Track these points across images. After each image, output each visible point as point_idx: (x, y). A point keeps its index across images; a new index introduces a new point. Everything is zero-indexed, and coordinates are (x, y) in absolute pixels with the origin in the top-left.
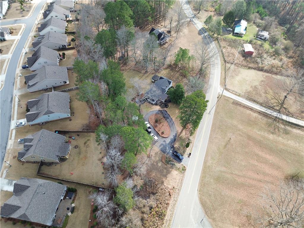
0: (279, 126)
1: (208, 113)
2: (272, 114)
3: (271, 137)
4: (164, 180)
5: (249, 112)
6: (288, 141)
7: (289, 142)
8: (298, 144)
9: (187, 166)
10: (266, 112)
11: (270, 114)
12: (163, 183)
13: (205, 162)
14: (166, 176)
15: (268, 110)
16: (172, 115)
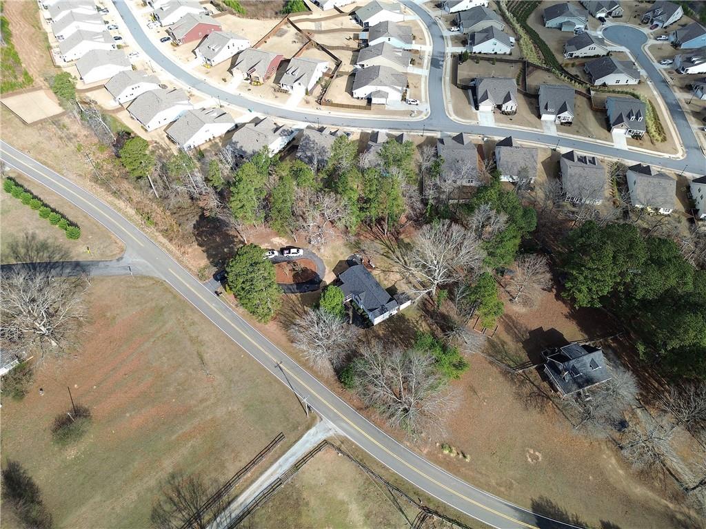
0: (180, 516)
1: (281, 365)
2: (215, 524)
3: (168, 465)
4: (203, 248)
5: (246, 459)
6: (138, 494)
7: (134, 497)
8: (118, 510)
9: (204, 284)
10: (227, 512)
11: (218, 519)
12: (200, 245)
13: (193, 310)
14: (206, 251)
15: (228, 520)
16: (301, 296)
